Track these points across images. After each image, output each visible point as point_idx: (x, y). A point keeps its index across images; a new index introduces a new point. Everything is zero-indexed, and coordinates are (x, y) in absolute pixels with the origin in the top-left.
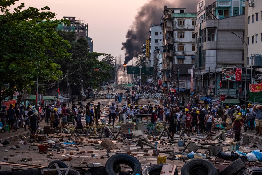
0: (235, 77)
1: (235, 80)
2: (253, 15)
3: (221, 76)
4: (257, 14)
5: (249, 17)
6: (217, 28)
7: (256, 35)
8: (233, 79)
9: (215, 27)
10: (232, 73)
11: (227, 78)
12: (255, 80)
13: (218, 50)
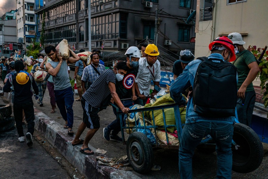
0: (9, 48)
1: (9, 50)
2: (19, 19)
3: (2, 47)
4: (21, 18)
5: (18, 20)
6: (3, 24)
7: (21, 29)
8: (8, 49)
9: (2, 24)
10: (7, 46)
11: (5, 49)
12: (19, 49)
13: (4, 35)
